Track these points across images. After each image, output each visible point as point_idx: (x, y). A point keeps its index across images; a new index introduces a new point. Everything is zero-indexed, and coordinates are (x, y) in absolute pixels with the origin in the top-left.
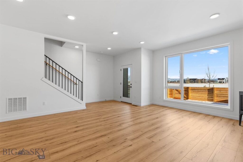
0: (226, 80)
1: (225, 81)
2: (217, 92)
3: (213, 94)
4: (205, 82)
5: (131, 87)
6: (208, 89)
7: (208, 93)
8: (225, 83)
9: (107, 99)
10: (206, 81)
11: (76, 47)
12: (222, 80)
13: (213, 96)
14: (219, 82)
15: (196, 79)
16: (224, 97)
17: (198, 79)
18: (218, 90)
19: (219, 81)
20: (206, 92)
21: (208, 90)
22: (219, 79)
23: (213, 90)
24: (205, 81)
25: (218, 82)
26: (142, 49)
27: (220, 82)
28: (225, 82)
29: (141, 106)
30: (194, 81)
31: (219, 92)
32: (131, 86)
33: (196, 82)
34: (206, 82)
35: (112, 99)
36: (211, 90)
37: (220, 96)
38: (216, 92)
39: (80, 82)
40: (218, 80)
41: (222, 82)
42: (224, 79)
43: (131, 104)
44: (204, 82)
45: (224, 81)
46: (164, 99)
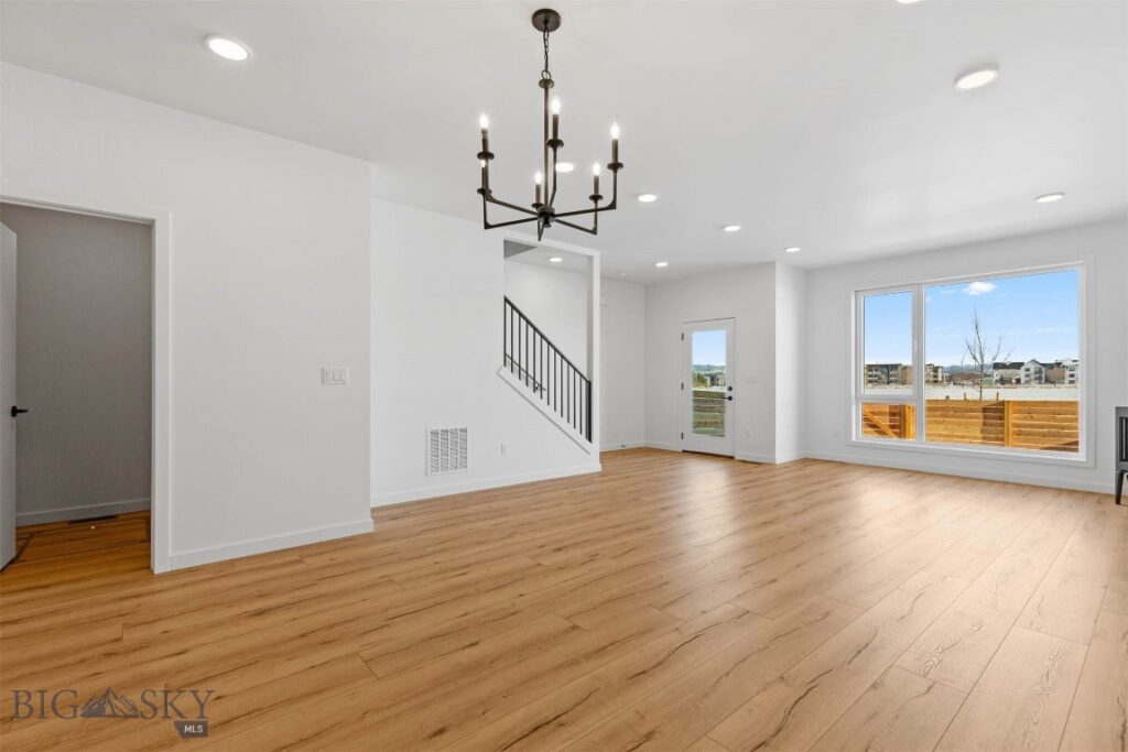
0: (1028, 370)
1: (1027, 376)
2: (1017, 419)
3: (1002, 425)
4: (936, 382)
5: (730, 398)
6: (984, 405)
7: (984, 424)
8: (1027, 382)
9: (630, 444)
10: (940, 375)
11: (553, 260)
12: (1010, 371)
13: (1003, 433)
14: (998, 378)
15: (895, 367)
16: (1044, 435)
17: (905, 368)
18: (1021, 412)
19: (997, 374)
20: (976, 417)
21: (985, 410)
22: (997, 366)
23: (1002, 411)
24: (936, 376)
25: (996, 378)
26: (778, 267)
27: (1003, 381)
28: (1023, 379)
29: (774, 465)
30: (888, 376)
31: (1025, 419)
32: (728, 394)
33: (896, 382)
34: (940, 379)
35: (640, 443)
36: (995, 411)
37: (1028, 434)
38: (1012, 418)
39: (584, 382)
40: (996, 372)
41: (1014, 381)
42: (1022, 364)
43: (732, 458)
44: (932, 379)
45: (1021, 373)
46: (854, 439)
